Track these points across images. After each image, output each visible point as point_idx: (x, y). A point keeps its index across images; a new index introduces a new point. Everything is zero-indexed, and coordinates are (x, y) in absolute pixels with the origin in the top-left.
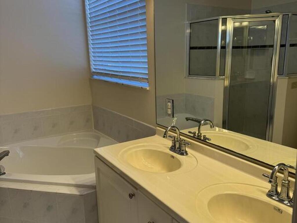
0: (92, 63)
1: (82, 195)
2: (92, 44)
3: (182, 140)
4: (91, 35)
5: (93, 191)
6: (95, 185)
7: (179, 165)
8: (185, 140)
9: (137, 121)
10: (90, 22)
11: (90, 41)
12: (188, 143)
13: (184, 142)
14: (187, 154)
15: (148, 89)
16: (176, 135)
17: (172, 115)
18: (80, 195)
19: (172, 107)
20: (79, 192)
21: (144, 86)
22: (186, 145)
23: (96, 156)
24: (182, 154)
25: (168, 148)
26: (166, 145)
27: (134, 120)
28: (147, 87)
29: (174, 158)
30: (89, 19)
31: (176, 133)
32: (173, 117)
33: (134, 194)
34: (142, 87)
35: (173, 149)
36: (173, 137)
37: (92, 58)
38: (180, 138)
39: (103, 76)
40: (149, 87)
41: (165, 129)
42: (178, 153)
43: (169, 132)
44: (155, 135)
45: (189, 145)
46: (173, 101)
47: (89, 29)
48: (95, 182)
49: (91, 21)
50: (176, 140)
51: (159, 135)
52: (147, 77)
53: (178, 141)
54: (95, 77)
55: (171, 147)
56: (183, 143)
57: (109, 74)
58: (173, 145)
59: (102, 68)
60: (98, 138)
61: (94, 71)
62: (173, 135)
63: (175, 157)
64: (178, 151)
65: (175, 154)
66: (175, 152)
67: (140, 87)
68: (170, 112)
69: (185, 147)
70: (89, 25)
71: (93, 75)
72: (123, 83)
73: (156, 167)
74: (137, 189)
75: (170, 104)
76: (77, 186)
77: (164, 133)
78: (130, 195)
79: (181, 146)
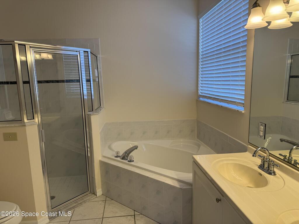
0: (200, 88)
1: (181, 189)
2: (201, 74)
3: (271, 161)
4: (201, 65)
5: (190, 187)
6: (192, 183)
7: (265, 183)
8: (274, 162)
9: (231, 137)
10: (201, 58)
11: (200, 72)
12: (277, 165)
13: (273, 164)
14: (275, 174)
15: (243, 112)
16: (266, 155)
17: (264, 137)
18: (180, 188)
19: (264, 130)
20: (180, 185)
21: (239, 109)
22: (275, 166)
23: (194, 161)
24: (270, 174)
25: (257, 165)
26: (255, 162)
27: (229, 136)
28: (242, 110)
29: (261, 175)
30: (201, 56)
31: (266, 154)
32: (265, 139)
33: (220, 199)
34: (238, 110)
35: (261, 167)
36: (263, 157)
37: (200, 85)
38: (269, 159)
39: (207, 98)
40: (244, 110)
41: (256, 148)
42: (266, 172)
43: (259, 151)
44: (246, 152)
45: (278, 166)
46: (265, 124)
47: (200, 63)
48: (192, 181)
49: (203, 54)
50: (265, 159)
51: (250, 152)
52: (244, 103)
53: (267, 161)
54: (201, 99)
55: (259, 165)
56: (271, 164)
57: (212, 97)
58: (262, 164)
59: (206, 92)
60: (199, 146)
61: (201, 94)
62: (263, 154)
63: (263, 176)
64: (266, 170)
65: (263, 173)
66: (263, 171)
67: (236, 110)
68: (262, 134)
69: (274, 167)
70: (200, 60)
71: (200, 98)
72: (223, 106)
73: (244, 181)
74: (223, 196)
75: (262, 127)
76: (179, 181)
77: (254, 151)
78: (216, 199)
79: (270, 167)
